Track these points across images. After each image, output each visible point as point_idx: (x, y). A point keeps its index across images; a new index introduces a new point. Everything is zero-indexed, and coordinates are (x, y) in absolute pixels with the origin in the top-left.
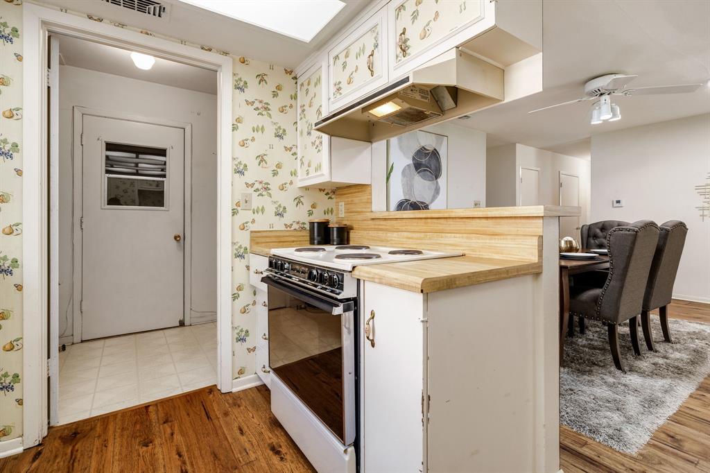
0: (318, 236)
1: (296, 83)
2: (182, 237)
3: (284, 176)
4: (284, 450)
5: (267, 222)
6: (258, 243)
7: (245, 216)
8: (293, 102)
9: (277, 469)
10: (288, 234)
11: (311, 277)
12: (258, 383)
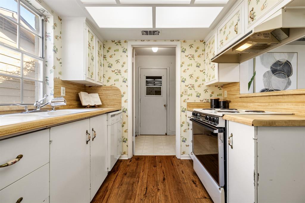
0: (214, 105)
1: (205, 45)
2: (166, 105)
3: (200, 82)
4: (197, 183)
5: (193, 99)
6: (189, 107)
7: (185, 97)
8: (204, 52)
9: (194, 188)
10: (202, 104)
11: (206, 118)
12: (189, 159)
